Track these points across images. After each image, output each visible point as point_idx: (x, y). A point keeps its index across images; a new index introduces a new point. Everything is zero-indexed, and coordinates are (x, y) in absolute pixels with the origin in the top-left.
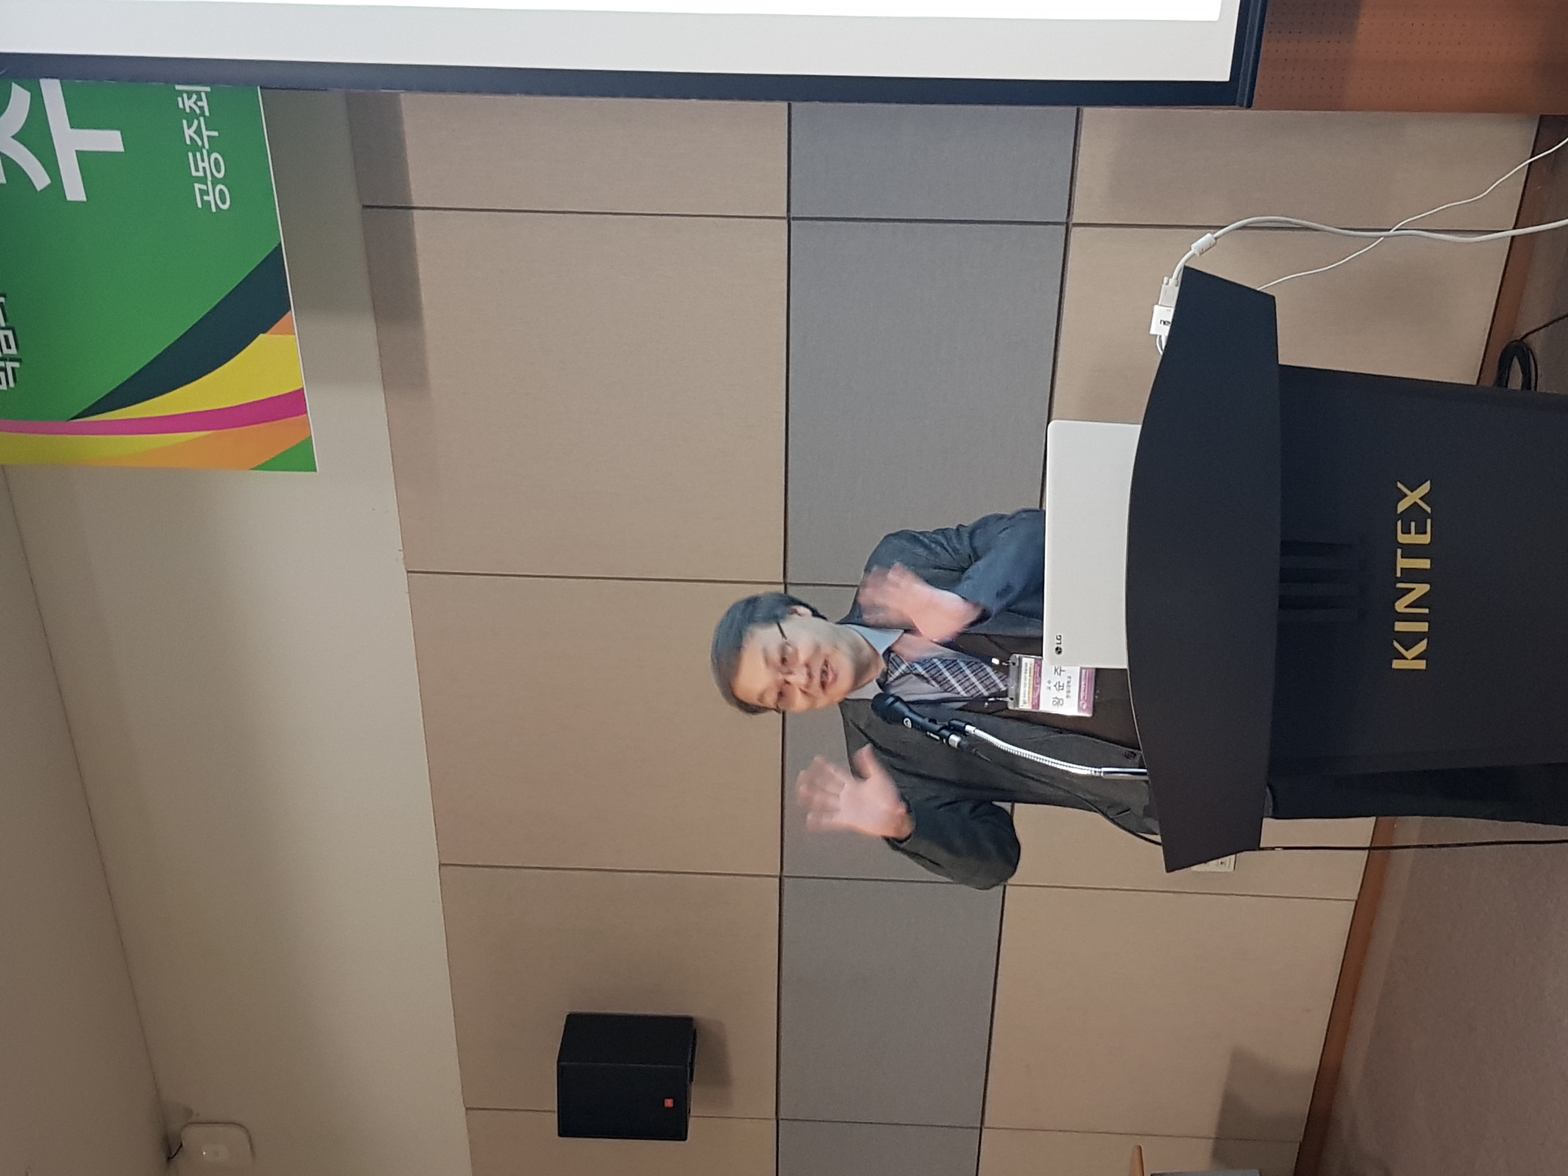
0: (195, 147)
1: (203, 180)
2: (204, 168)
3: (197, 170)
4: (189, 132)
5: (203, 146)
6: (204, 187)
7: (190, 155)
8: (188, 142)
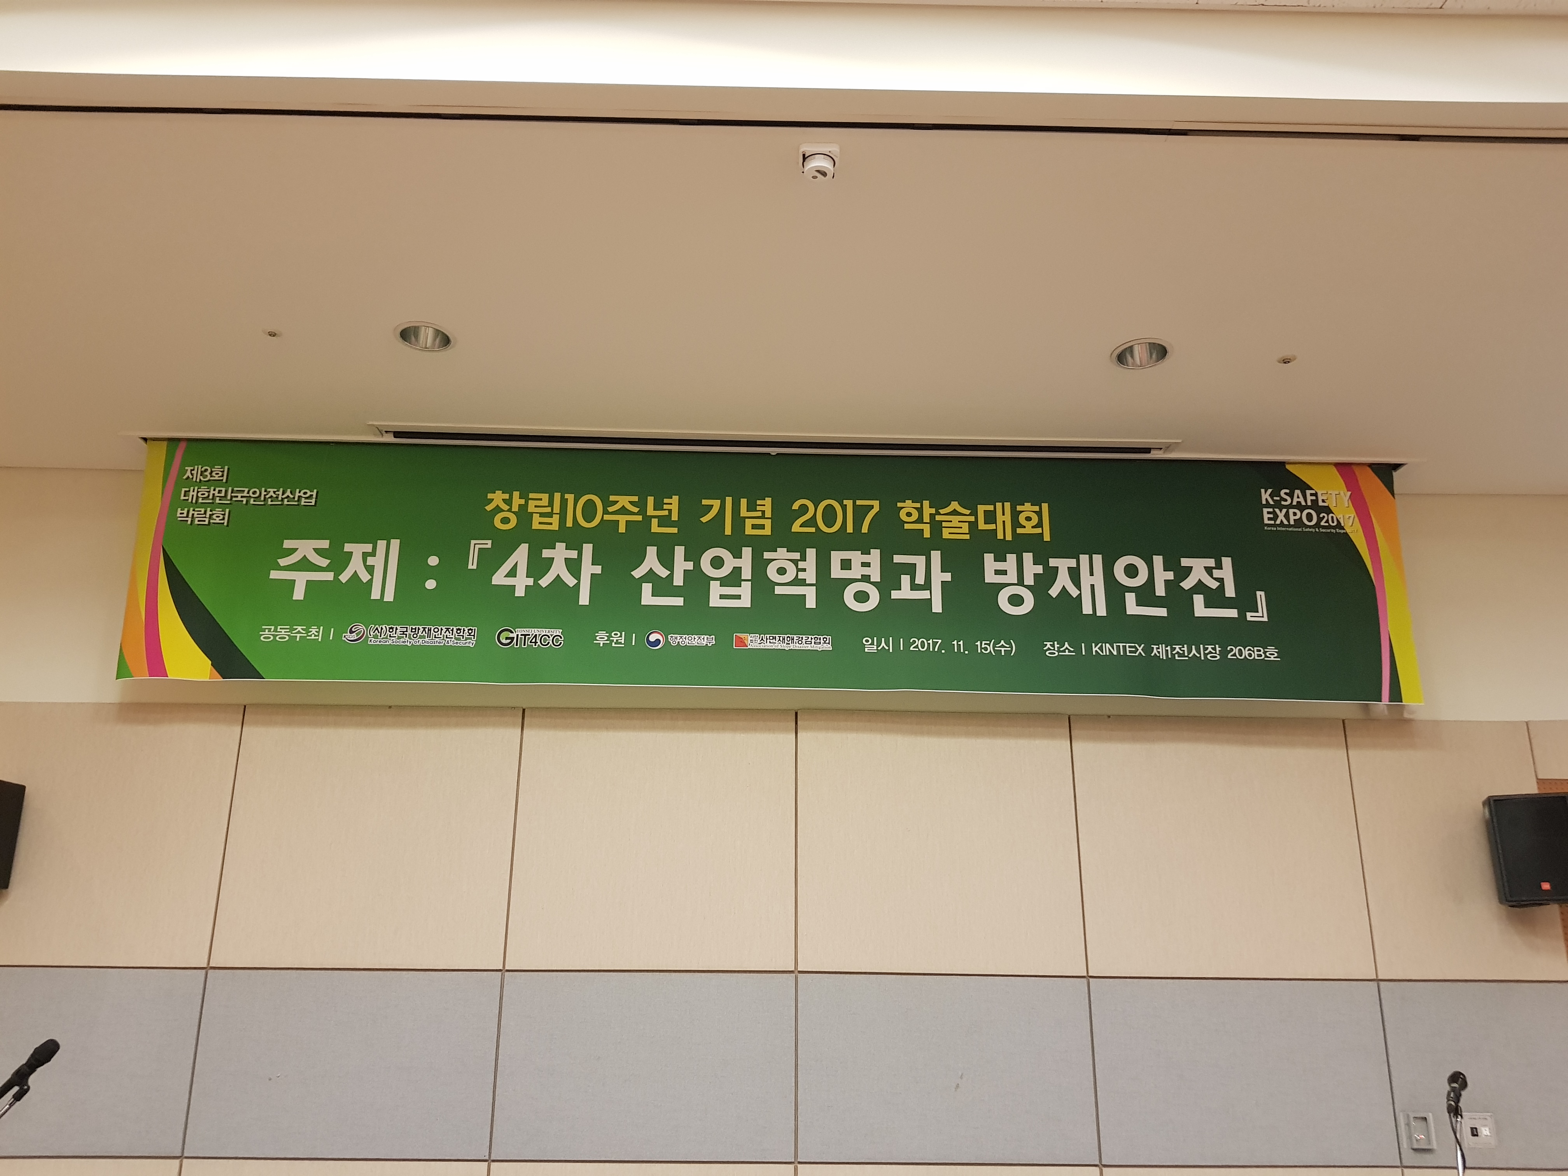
0: (292, 629)
1: (275, 630)
2: (281, 632)
3: (280, 629)
4: (299, 628)
5: (291, 633)
6: (272, 631)
7: (288, 627)
8: (295, 627)
